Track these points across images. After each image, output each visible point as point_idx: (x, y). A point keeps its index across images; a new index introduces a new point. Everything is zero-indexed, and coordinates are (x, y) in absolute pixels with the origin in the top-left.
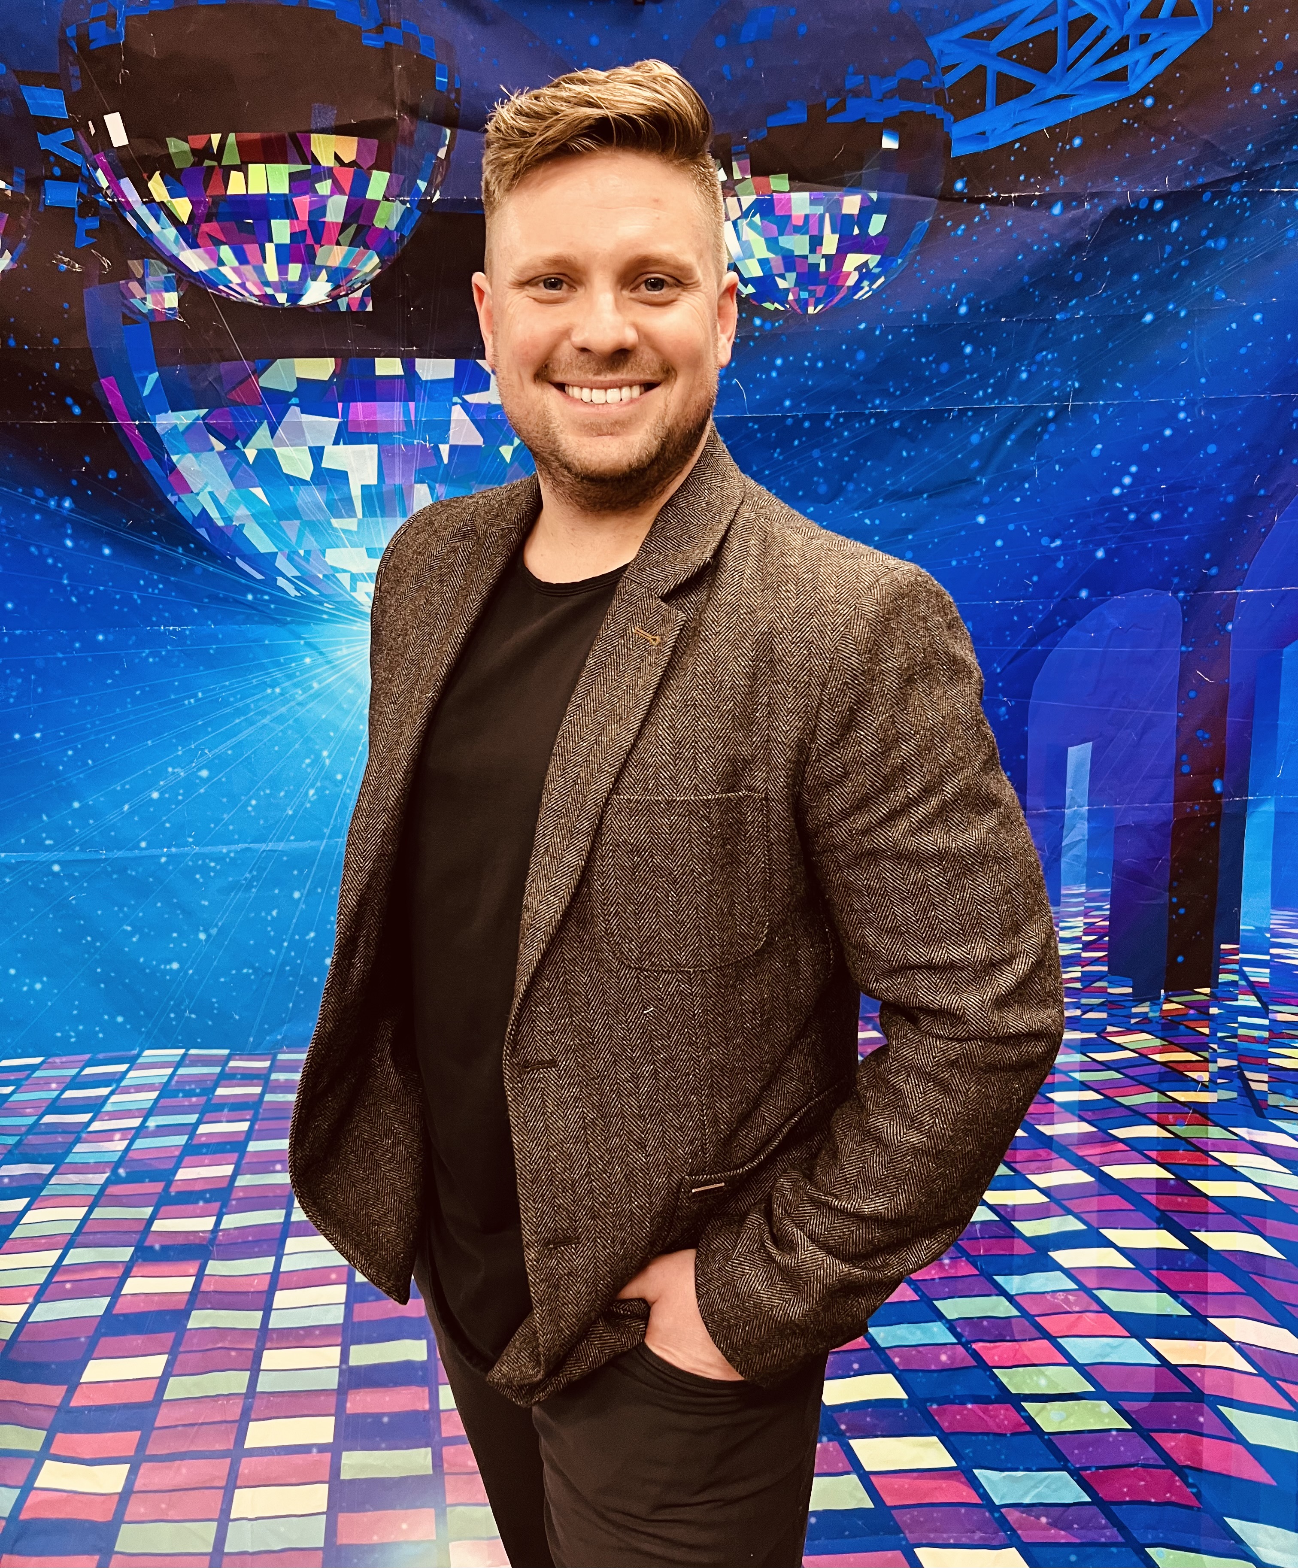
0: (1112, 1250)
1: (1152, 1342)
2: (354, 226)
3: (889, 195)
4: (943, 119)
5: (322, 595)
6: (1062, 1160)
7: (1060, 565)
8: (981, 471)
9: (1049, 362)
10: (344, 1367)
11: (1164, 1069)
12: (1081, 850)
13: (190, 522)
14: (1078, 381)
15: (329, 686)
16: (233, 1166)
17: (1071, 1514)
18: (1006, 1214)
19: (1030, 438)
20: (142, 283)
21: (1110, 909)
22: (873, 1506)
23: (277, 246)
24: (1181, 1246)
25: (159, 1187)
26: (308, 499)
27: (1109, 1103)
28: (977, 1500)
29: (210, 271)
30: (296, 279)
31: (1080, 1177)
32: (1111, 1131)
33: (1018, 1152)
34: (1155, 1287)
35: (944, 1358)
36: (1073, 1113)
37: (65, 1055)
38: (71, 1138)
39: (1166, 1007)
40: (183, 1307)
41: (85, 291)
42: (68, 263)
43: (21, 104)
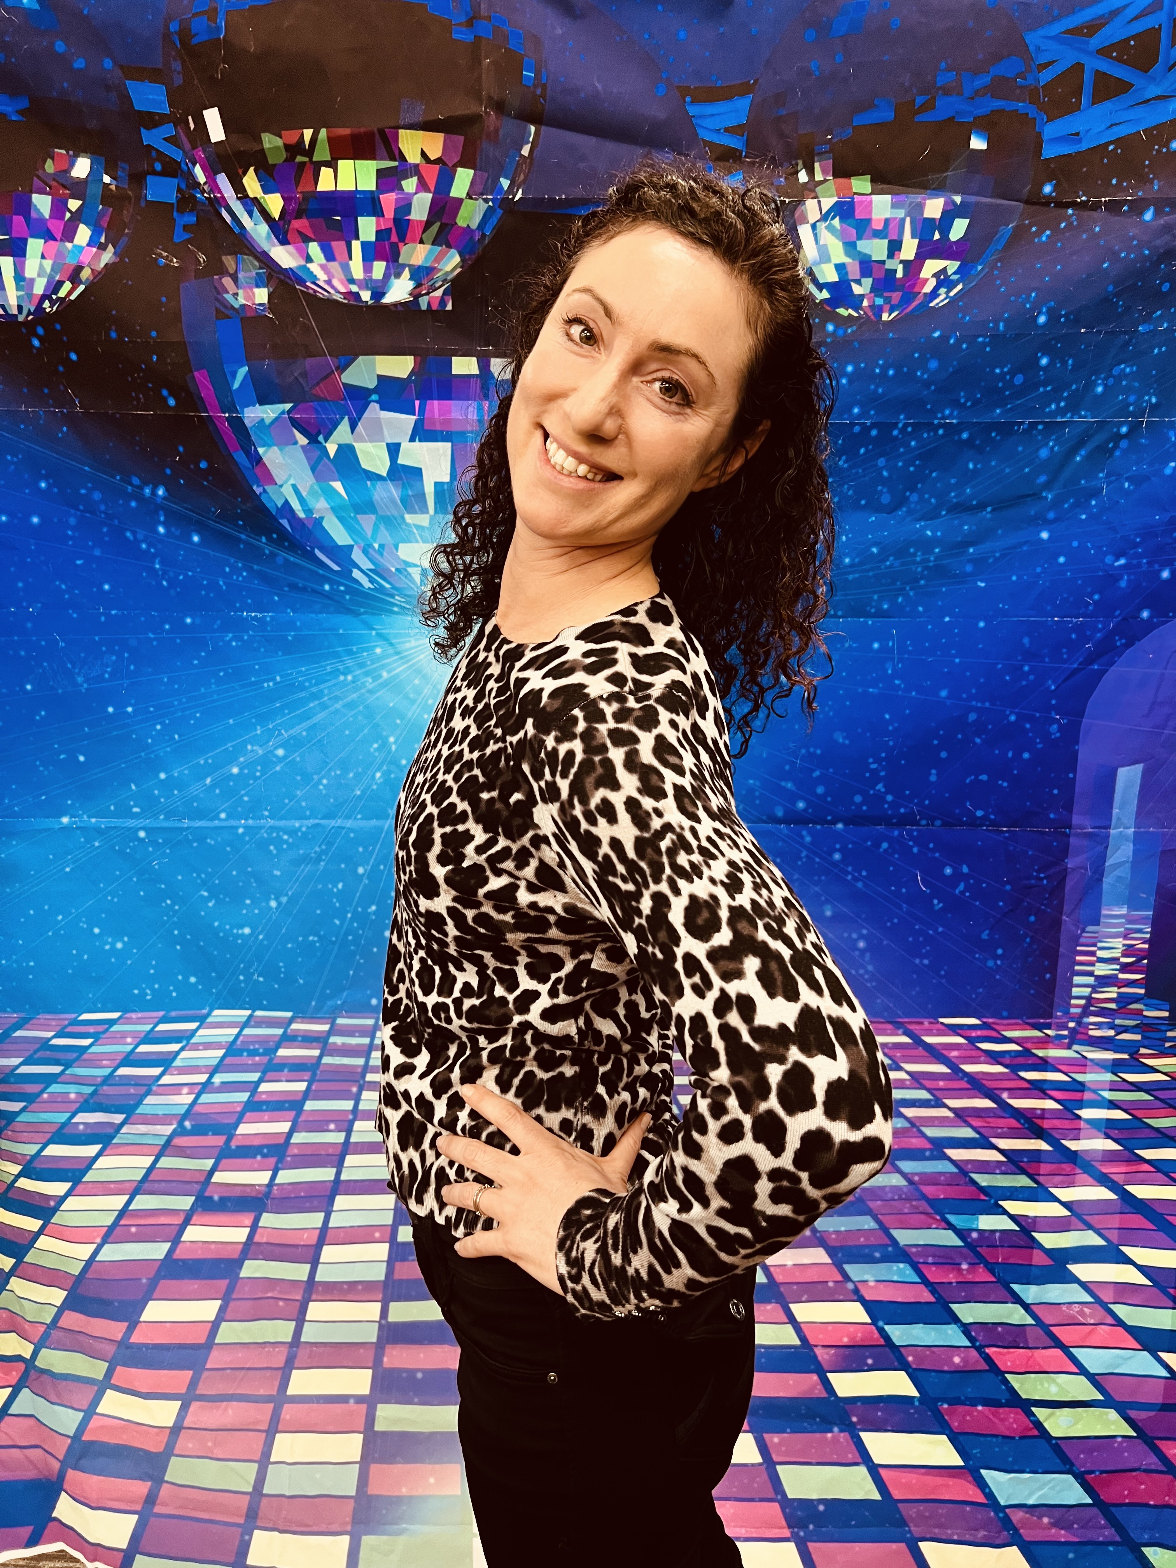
0: (1131, 1267)
1: (1164, 1355)
2: (438, 224)
3: (973, 199)
4: (1035, 118)
5: (394, 588)
6: (1085, 1176)
7: (1123, 584)
8: (1047, 486)
9: (1126, 376)
10: (383, 1322)
12: (1125, 872)
13: (274, 513)
14: (1156, 395)
15: (397, 675)
16: (290, 1124)
17: (1071, 1516)
18: (1026, 1225)
19: (1103, 452)
20: (235, 278)
21: (1151, 933)
22: (880, 1498)
23: (364, 245)
25: (219, 1141)
26: (384, 494)
27: (1137, 1124)
28: (982, 1499)
29: (300, 267)
30: (380, 277)
31: (1103, 1193)
32: (1137, 1151)
33: (1042, 1165)
34: (1171, 1304)
35: (957, 1360)
36: (1100, 1131)
37: (141, 1011)
38: (143, 1090)
40: (236, 1256)
41: (181, 286)
42: (167, 258)
43: (126, 99)
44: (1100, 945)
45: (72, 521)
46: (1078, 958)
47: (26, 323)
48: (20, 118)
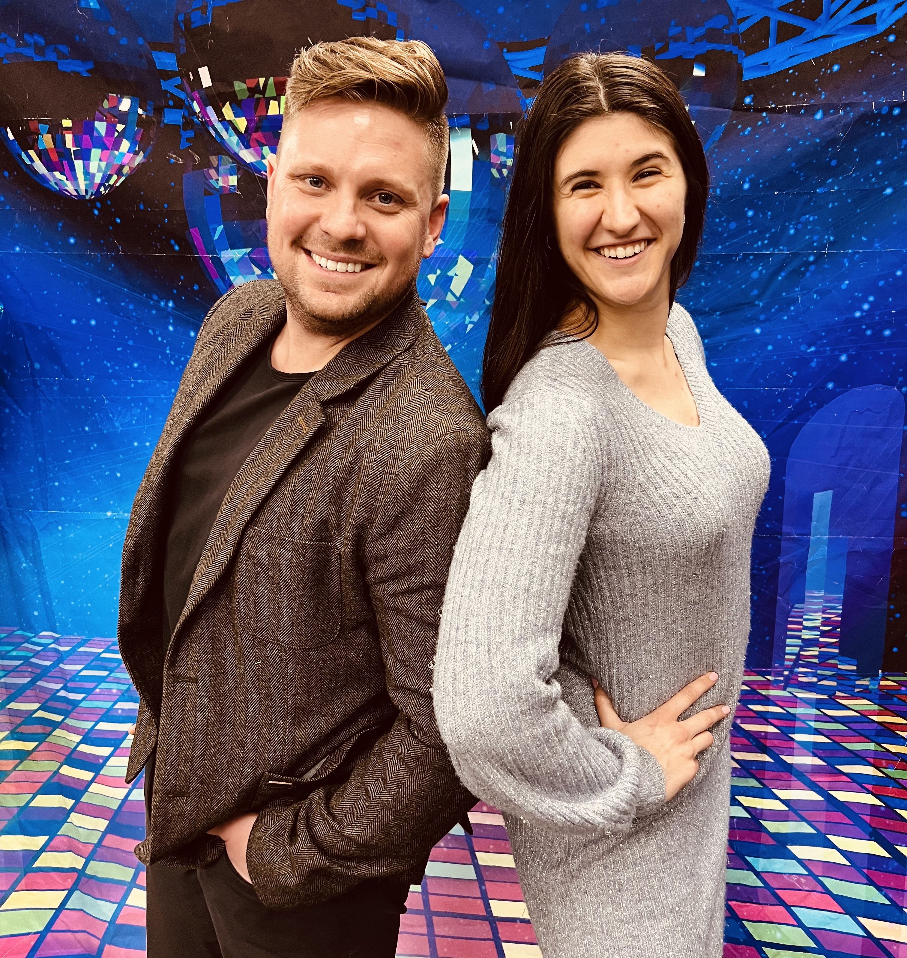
0: (835, 850)
1: (861, 919)
3: (698, 108)
4: (737, 55)
6: (799, 782)
7: (813, 364)
8: (759, 297)
9: (810, 222)
11: (879, 727)
12: (822, 566)
14: (833, 235)
18: (756, 815)
19: (796, 275)
20: (217, 170)
21: (842, 609)
24: (886, 855)
27: (836, 746)
29: (256, 162)
31: (812, 796)
32: (837, 766)
33: (766, 772)
34: (865, 881)
36: (809, 750)
39: (883, 683)
41: (184, 175)
42: (175, 159)
43: (152, 62)
44: (805, 617)
45: (116, 323)
46: (789, 626)
47: (90, 200)
48: (89, 75)
